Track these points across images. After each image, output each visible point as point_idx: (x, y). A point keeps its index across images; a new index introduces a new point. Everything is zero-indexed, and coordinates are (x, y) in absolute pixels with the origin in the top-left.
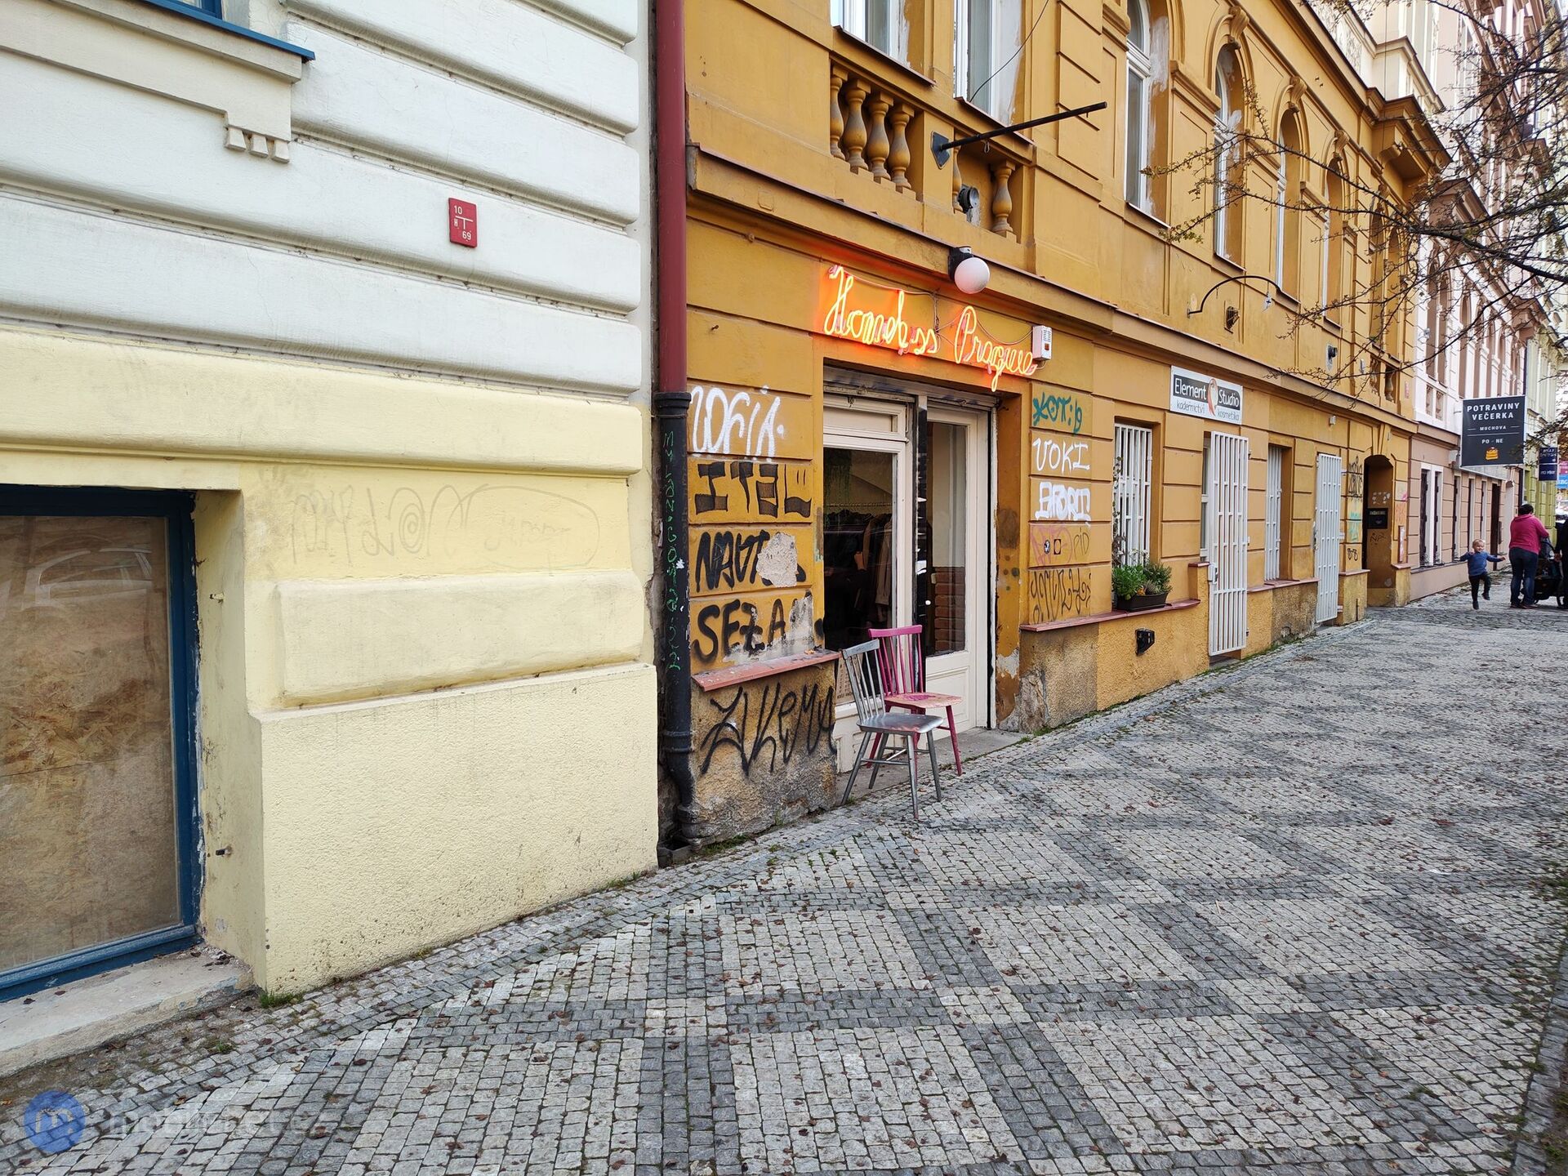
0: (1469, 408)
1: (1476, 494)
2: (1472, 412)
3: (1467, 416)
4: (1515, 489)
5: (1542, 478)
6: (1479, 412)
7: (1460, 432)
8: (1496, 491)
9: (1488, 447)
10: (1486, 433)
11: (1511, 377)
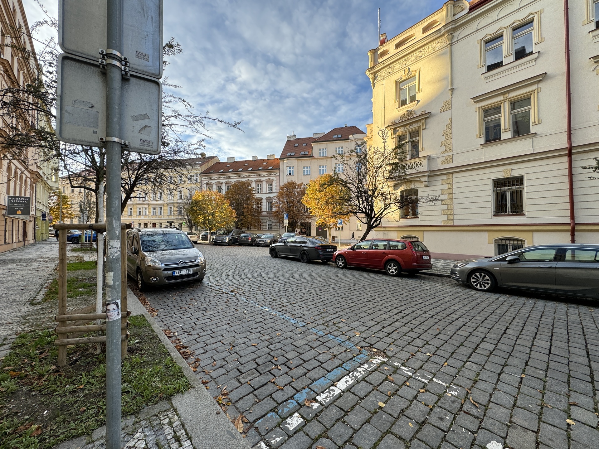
0: (10, 198)
1: (15, 224)
2: (11, 199)
3: (10, 201)
4: (32, 223)
5: (43, 220)
6: (14, 200)
7: (7, 205)
8: (25, 223)
9: (18, 210)
10: (17, 207)
11: (30, 192)
